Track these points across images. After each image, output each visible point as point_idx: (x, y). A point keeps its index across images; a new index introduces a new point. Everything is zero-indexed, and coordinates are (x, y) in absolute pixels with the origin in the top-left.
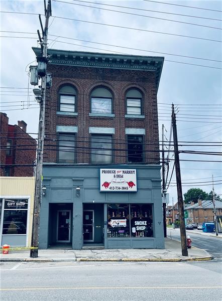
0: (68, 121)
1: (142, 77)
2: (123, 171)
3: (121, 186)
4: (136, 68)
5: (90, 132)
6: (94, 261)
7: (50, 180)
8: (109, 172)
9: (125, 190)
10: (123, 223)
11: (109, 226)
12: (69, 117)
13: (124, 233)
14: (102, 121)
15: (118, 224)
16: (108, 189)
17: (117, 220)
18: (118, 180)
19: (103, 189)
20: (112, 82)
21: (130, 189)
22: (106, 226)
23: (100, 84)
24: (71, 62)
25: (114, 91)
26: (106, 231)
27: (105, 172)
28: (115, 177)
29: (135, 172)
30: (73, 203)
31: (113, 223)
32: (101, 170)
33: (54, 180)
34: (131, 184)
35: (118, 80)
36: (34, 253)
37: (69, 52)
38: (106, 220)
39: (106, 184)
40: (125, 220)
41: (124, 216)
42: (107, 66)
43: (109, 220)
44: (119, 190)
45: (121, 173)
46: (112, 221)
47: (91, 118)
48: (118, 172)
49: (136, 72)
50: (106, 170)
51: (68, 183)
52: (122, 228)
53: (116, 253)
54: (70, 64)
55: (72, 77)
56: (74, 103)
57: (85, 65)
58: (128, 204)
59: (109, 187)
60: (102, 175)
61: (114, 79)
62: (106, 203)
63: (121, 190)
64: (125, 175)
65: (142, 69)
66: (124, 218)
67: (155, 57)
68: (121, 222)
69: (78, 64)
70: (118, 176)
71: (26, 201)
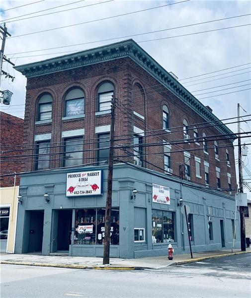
0: (45, 129)
2: (88, 174)
3: (85, 189)
5: (62, 137)
8: (75, 176)
9: (89, 194)
10: (89, 229)
11: (76, 233)
12: (47, 125)
13: (90, 241)
14: (75, 123)
15: (85, 230)
16: (73, 194)
17: (83, 226)
18: (83, 183)
19: (69, 194)
20: (82, 81)
21: (94, 193)
22: (73, 233)
23: (72, 85)
25: (85, 90)
26: (73, 237)
27: (70, 176)
28: (80, 181)
29: (100, 174)
30: (44, 210)
31: (80, 229)
32: (68, 174)
33: (30, 189)
34: (95, 187)
35: (89, 77)
38: (73, 226)
39: (72, 189)
40: (92, 226)
41: (92, 222)
42: (79, 65)
43: (77, 227)
44: (83, 194)
45: (86, 176)
46: (80, 227)
47: (64, 123)
48: (83, 175)
50: (72, 174)
51: (40, 190)
52: (88, 235)
56: (51, 110)
58: (95, 208)
59: (74, 192)
60: (69, 179)
61: (85, 77)
63: (85, 194)
64: (89, 178)
66: (91, 224)
68: (88, 228)
70: (83, 180)
71: (8, 209)
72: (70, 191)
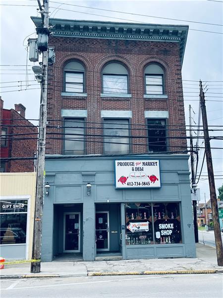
0: (76, 103)
1: (163, 49)
2: (144, 163)
3: (141, 180)
4: (156, 39)
5: (102, 117)
6: (110, 275)
7: (54, 176)
8: (126, 164)
9: (146, 186)
10: (144, 227)
11: (128, 231)
12: (77, 99)
13: (147, 240)
14: (116, 102)
15: (139, 228)
16: (125, 186)
17: (137, 224)
18: (138, 173)
19: (119, 185)
20: (127, 57)
21: (152, 185)
22: (123, 231)
23: (113, 58)
24: (78, 33)
25: (130, 67)
26: (124, 237)
27: (121, 164)
28: (133, 170)
29: (158, 164)
30: (82, 204)
31: (133, 227)
32: (117, 162)
33: (59, 176)
34: (153, 178)
35: (135, 54)
36: (35, 267)
37: (75, 21)
38: (123, 223)
39: (123, 179)
40: (148, 223)
41: (146, 218)
42: (121, 37)
43: (128, 224)
44: (139, 186)
45: (141, 166)
46: (131, 224)
47: (103, 100)
48: (137, 164)
49: (156, 44)
50: (122, 161)
51: (76, 179)
52: (144, 233)
53: (137, 264)
54: (77, 35)
55: (79, 51)
56: (82, 82)
57: (95, 36)
58: (150, 203)
59: (126, 182)
60: (118, 168)
61: (129, 52)
62: (123, 203)
63: (141, 186)
64: (145, 167)
65: (163, 39)
66: (145, 221)
67: (177, 26)
68: (143, 225)
69: (86, 35)
70: (137, 169)
71: (25, 201)
72: (122, 182)
